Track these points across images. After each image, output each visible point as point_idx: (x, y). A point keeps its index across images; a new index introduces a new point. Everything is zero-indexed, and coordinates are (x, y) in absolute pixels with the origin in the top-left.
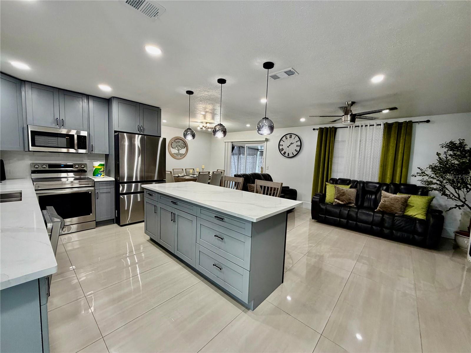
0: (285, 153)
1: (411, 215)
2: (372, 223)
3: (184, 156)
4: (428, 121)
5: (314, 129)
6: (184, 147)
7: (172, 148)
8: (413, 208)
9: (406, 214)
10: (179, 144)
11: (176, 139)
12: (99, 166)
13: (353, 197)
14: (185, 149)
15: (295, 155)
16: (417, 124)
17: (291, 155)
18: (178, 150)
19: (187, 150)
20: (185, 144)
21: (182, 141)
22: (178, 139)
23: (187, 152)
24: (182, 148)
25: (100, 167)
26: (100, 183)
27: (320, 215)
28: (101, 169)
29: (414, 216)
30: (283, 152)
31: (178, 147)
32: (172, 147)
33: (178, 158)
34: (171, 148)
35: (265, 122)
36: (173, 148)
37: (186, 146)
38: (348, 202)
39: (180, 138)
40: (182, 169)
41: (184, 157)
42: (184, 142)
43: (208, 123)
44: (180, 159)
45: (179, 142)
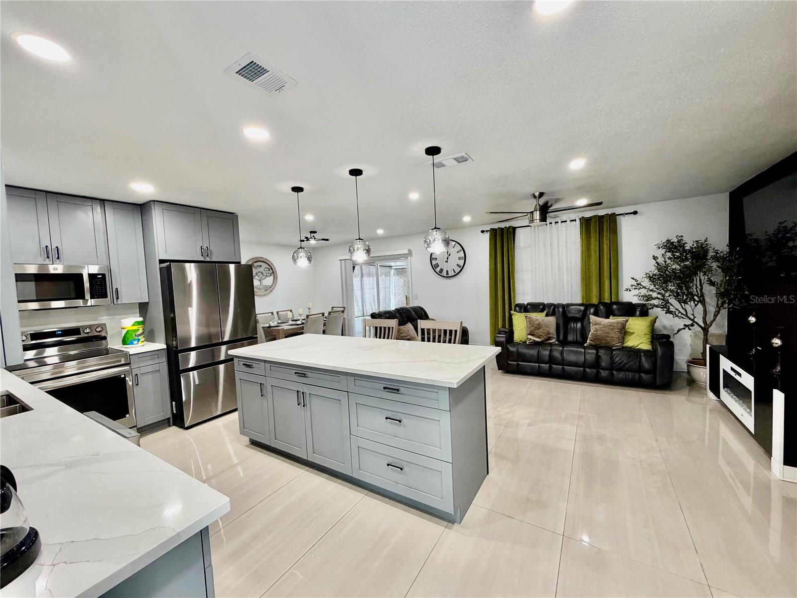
0: (442, 270)
1: (632, 347)
2: (584, 365)
3: (271, 289)
4: (635, 213)
5: (483, 232)
6: (269, 275)
8: (634, 335)
9: (625, 345)
10: (262, 269)
11: (256, 262)
12: (133, 325)
13: (552, 329)
14: (272, 277)
15: (457, 273)
16: (622, 217)
17: (451, 273)
18: (260, 281)
19: (275, 279)
20: (272, 269)
21: (266, 264)
22: (258, 261)
23: (275, 282)
24: (267, 276)
25: (135, 328)
26: (140, 356)
27: (510, 362)
28: (139, 330)
29: (637, 346)
30: (438, 270)
31: (259, 274)
33: (262, 293)
35: (436, 234)
37: (273, 272)
38: (546, 338)
39: (261, 260)
40: (272, 313)
41: (271, 291)
42: (269, 265)
43: (315, 232)
44: (265, 295)
45: (261, 266)
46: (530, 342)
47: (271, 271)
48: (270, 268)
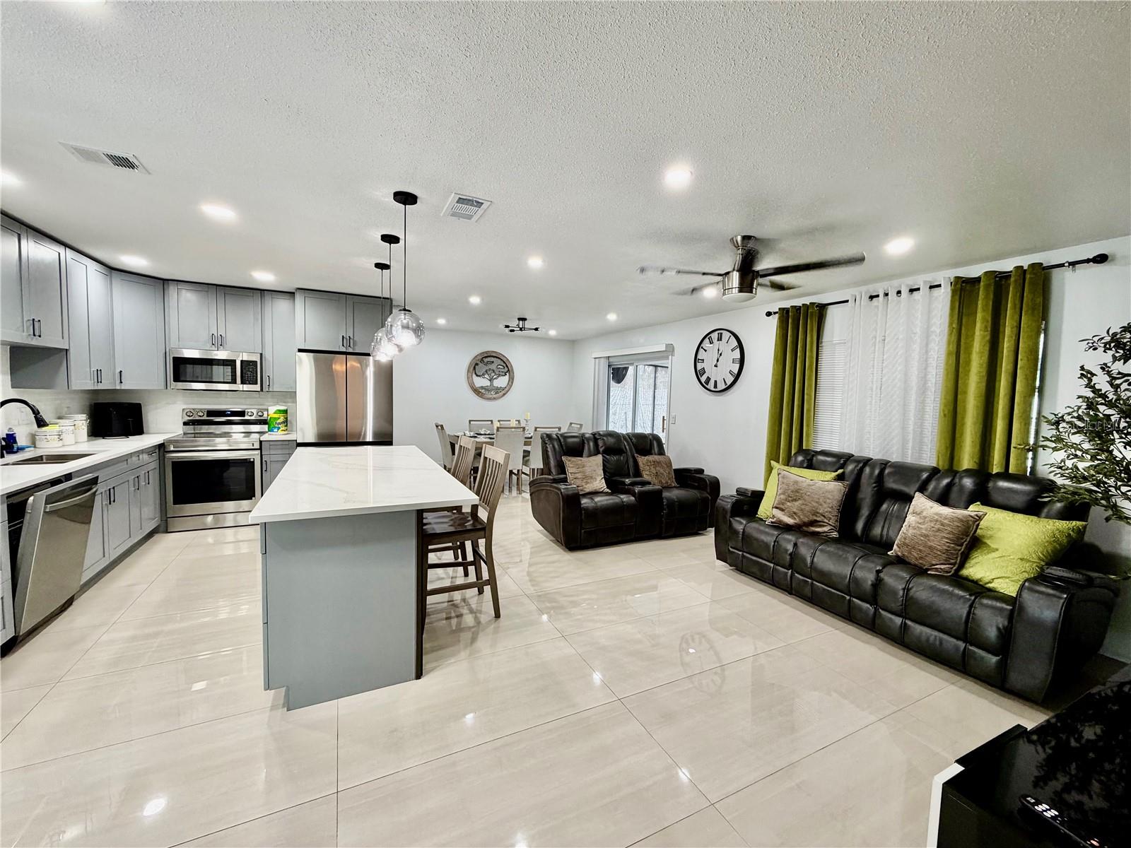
0: (708, 379)
1: (980, 580)
3: (503, 392)
4: (1101, 259)
5: (769, 314)
6: (504, 374)
7: (477, 376)
8: (994, 555)
9: (965, 572)
10: (493, 367)
11: (486, 357)
14: (507, 377)
15: (728, 384)
16: (1067, 273)
17: (721, 386)
18: (490, 380)
19: (511, 379)
20: (507, 366)
21: (499, 361)
22: (489, 356)
23: (510, 383)
24: (499, 375)
25: (276, 416)
26: (271, 443)
27: (731, 549)
28: (279, 418)
29: (990, 582)
30: (703, 379)
31: (489, 373)
32: (475, 373)
33: (491, 396)
34: (474, 375)
36: (479, 376)
37: (509, 370)
38: (806, 520)
39: (494, 355)
40: (492, 421)
41: (504, 394)
42: (504, 362)
43: (525, 319)
44: (494, 398)
45: (493, 362)
46: (772, 522)
47: (506, 369)
48: (505, 365)
